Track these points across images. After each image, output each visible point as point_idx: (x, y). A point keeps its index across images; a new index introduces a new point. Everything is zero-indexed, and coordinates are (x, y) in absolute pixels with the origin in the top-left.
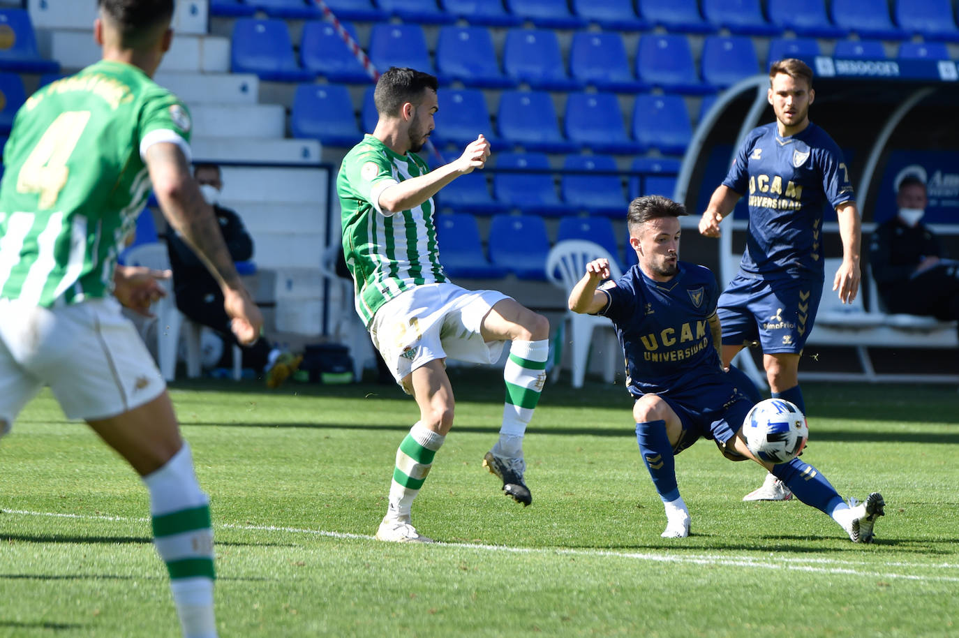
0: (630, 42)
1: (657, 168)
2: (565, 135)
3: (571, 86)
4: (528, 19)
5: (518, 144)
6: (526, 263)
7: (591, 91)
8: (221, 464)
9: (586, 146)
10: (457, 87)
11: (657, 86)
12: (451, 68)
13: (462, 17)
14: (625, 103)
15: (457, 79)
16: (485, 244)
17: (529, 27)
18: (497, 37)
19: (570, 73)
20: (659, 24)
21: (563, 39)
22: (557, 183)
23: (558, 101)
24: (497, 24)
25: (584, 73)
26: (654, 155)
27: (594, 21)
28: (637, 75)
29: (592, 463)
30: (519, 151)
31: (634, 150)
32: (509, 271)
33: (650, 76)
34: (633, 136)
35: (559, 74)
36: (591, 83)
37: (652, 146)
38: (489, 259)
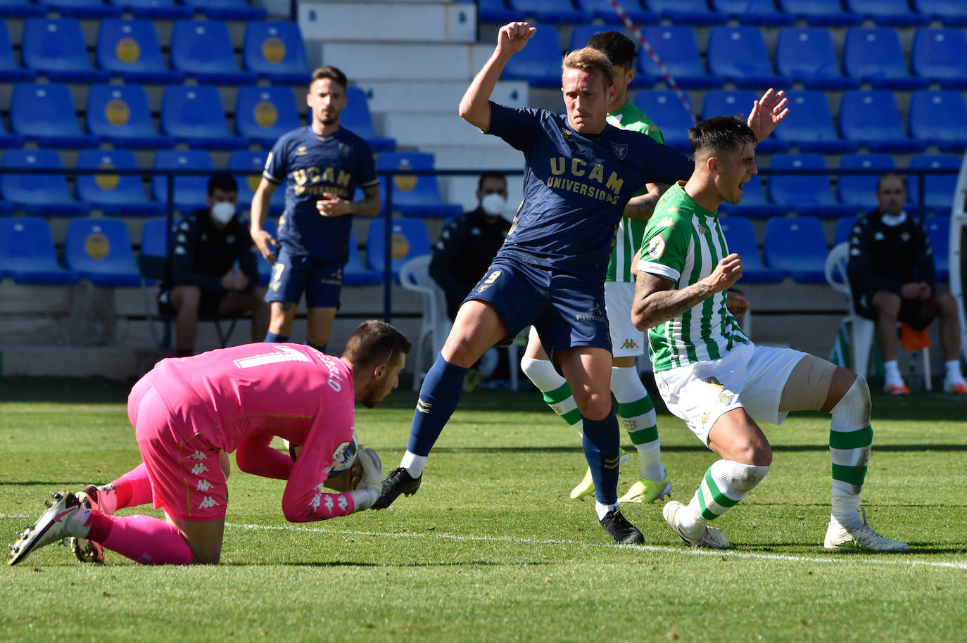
0: (905, 37)
1: (936, 165)
2: (841, 134)
3: (846, 84)
4: (800, 17)
5: (793, 144)
6: (804, 266)
7: (867, 88)
8: (509, 478)
9: (862, 144)
10: (730, 88)
11: (934, 81)
12: (723, 68)
13: (733, 17)
14: (901, 99)
15: (729, 80)
16: (760, 247)
17: (802, 25)
18: (770, 36)
19: (844, 70)
20: (935, 17)
21: (837, 36)
22: (833, 183)
23: (833, 99)
24: (769, 22)
25: (859, 70)
26: (933, 152)
27: (868, 17)
28: (913, 70)
29: (884, 469)
30: (794, 152)
31: (912, 147)
32: (787, 274)
33: (927, 72)
34: (910, 133)
35: (833, 71)
36: (865, 80)
37: (931, 143)
38: (766, 262)
